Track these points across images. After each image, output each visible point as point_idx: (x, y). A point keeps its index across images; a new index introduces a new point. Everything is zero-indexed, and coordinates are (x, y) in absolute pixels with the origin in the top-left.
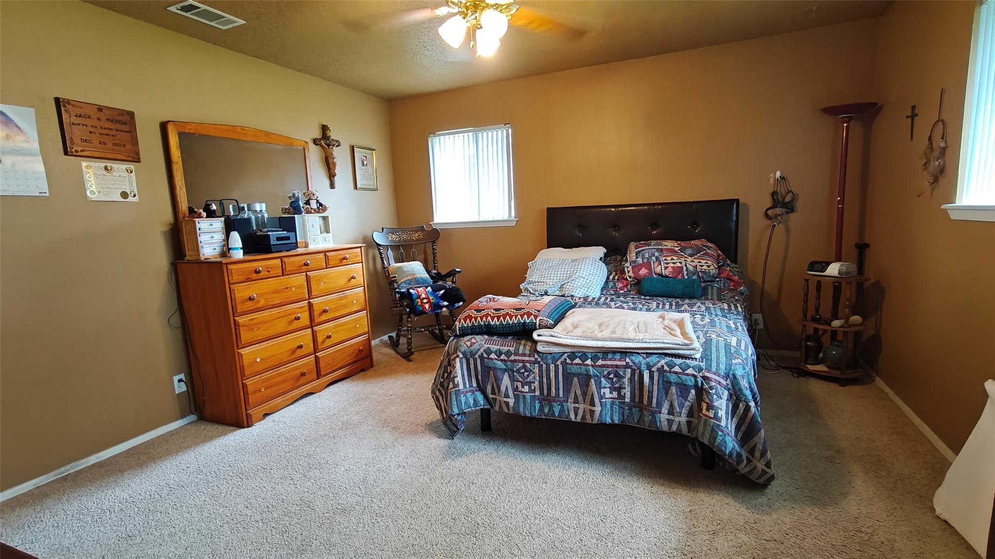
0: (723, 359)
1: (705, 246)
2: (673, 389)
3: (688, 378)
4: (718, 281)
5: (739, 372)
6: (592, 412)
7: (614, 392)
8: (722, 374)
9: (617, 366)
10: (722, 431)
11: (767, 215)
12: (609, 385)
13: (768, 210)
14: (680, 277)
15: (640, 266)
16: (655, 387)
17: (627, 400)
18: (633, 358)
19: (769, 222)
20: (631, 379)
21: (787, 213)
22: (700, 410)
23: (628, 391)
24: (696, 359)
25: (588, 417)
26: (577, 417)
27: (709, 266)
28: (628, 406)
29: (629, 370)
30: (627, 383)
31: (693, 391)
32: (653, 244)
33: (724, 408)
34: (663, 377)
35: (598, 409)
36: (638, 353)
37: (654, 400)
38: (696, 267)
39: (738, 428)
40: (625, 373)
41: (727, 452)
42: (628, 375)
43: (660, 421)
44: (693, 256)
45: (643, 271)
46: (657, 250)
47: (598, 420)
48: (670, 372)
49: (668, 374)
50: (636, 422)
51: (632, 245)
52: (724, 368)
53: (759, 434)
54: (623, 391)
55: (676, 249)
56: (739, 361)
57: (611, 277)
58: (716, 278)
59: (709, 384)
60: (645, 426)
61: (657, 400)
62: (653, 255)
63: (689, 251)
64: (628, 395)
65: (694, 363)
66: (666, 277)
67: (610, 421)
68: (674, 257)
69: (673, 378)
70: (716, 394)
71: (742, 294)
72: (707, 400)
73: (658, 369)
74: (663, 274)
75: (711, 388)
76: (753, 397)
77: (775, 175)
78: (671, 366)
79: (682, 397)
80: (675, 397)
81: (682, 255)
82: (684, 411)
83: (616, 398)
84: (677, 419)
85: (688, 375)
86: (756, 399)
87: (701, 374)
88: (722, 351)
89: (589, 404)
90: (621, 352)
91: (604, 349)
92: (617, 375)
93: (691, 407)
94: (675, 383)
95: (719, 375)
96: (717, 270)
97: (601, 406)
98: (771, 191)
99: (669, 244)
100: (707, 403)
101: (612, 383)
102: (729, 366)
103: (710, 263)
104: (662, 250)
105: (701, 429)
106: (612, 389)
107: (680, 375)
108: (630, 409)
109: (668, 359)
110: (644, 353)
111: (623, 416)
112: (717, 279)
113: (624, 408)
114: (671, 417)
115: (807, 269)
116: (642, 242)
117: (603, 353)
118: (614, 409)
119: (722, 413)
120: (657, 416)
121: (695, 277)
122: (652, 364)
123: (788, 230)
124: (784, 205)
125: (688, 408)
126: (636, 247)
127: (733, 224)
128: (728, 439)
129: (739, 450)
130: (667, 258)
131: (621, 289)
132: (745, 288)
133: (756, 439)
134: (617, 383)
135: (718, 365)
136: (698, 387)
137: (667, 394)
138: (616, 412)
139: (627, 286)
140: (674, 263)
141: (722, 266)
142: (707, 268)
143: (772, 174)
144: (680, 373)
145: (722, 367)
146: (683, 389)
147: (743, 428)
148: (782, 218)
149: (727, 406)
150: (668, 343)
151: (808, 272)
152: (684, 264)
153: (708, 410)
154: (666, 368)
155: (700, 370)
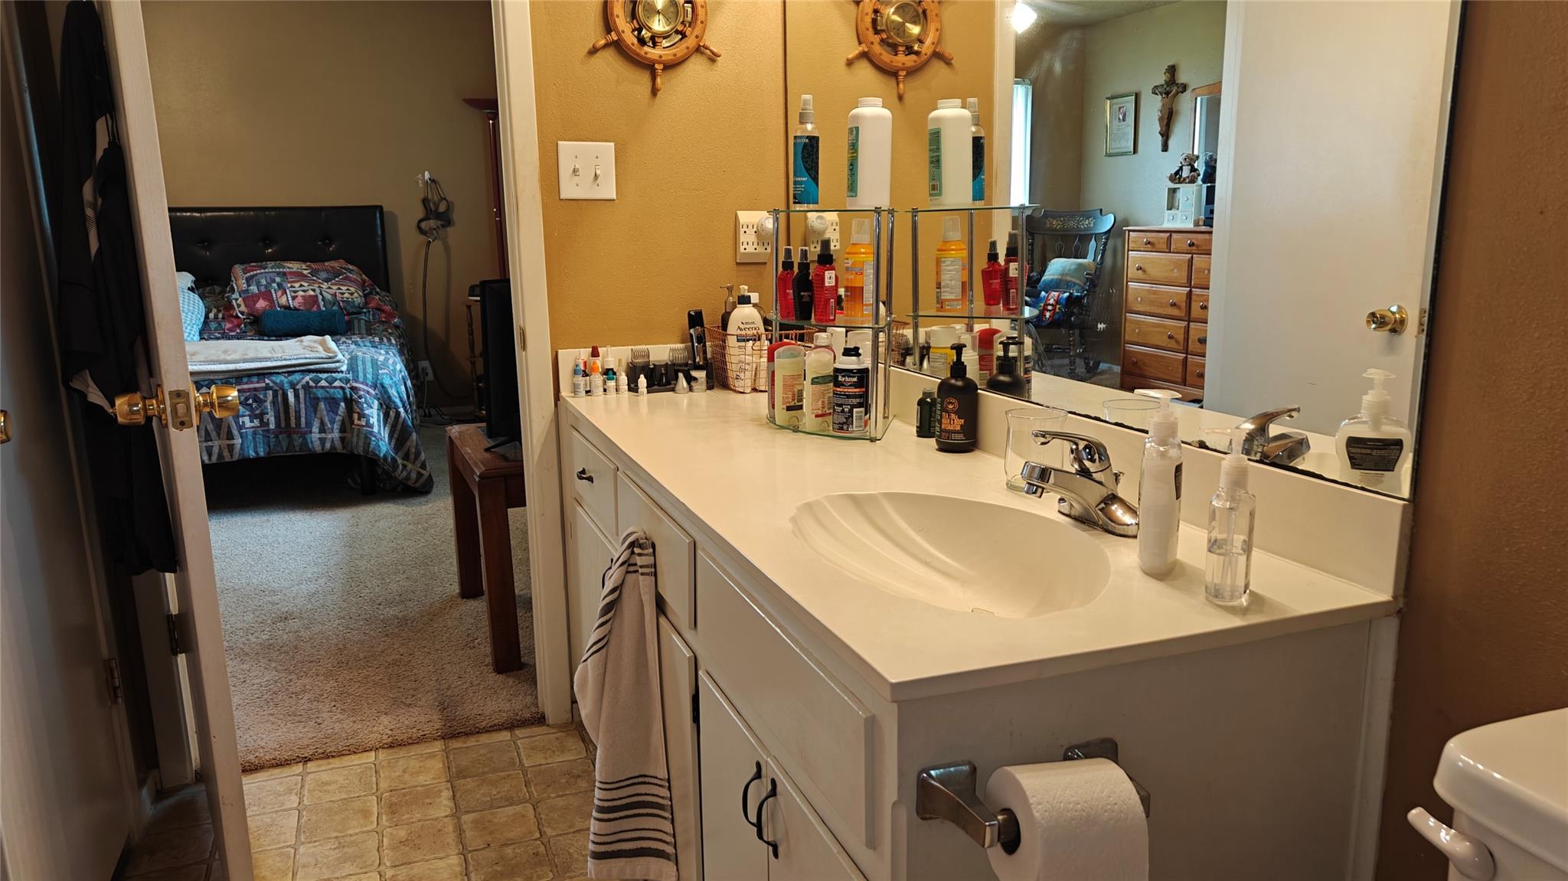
0: (370, 370)
1: (344, 269)
2: (322, 405)
3: (336, 390)
4: (365, 313)
5: (387, 382)
6: (231, 448)
7: (255, 421)
8: (370, 383)
9: (255, 389)
10: (375, 437)
11: (419, 228)
12: (248, 413)
13: (420, 221)
14: (315, 309)
15: (255, 298)
16: (302, 406)
17: (272, 426)
18: (274, 378)
19: (423, 237)
20: (274, 403)
21: (443, 226)
22: (352, 422)
23: (271, 416)
24: (342, 372)
25: (226, 453)
26: (212, 458)
27: (352, 294)
28: (273, 433)
29: (271, 392)
30: (269, 407)
31: (343, 404)
32: (270, 265)
33: (375, 416)
34: (309, 394)
35: (238, 441)
36: (279, 373)
37: (303, 420)
38: (335, 295)
39: (391, 437)
40: (265, 396)
41: (382, 455)
42: (270, 397)
43: (312, 442)
44: (330, 281)
45: (261, 304)
46: (278, 274)
47: (240, 455)
48: (316, 387)
49: (315, 390)
50: (285, 449)
51: (238, 269)
52: (371, 378)
53: (410, 438)
54: (266, 417)
55: (305, 272)
56: (386, 371)
57: (211, 315)
58: (363, 308)
59: (357, 393)
60: (296, 451)
61: (306, 418)
62: (274, 281)
63: (324, 275)
64: (272, 420)
65: (340, 375)
66: (295, 309)
67: (253, 454)
68: (303, 283)
69: (320, 393)
70: (366, 402)
71: (397, 327)
72: (358, 410)
73: (304, 387)
74: (292, 306)
75: (360, 397)
76: (403, 405)
77: (423, 176)
78: (317, 381)
79: (333, 412)
80: (325, 413)
81: (314, 280)
82: (336, 426)
83: (258, 427)
84: (330, 436)
85: (335, 387)
86: (406, 407)
87: (349, 386)
88: (369, 365)
89: (225, 438)
90: (258, 375)
91: (234, 374)
92: (256, 400)
93: (343, 422)
94: (322, 398)
95: (367, 385)
96: (363, 299)
97: (242, 438)
98: (422, 196)
99: (294, 266)
100: (358, 413)
101: (252, 410)
102: (376, 376)
103: (353, 290)
104: (284, 274)
105: (355, 439)
106: (252, 418)
107: (327, 389)
108: (277, 437)
109: (312, 375)
110: (285, 373)
111: (270, 447)
112: (365, 310)
113: (269, 437)
114: (323, 435)
115: (467, 293)
116: (252, 264)
117: (236, 378)
118: (257, 439)
119: (374, 420)
120: (308, 437)
121: (335, 308)
122: (295, 381)
123: (447, 249)
124: (439, 216)
125: (339, 423)
126: (245, 271)
127: (380, 239)
128: (381, 443)
129: (393, 455)
130: (293, 285)
131: (230, 330)
132: (399, 320)
133: (408, 443)
134: (258, 409)
135: (365, 376)
136: (347, 399)
137: (315, 411)
138: (260, 443)
139: (239, 326)
140: (304, 291)
141: (370, 293)
142: (349, 296)
143: (420, 175)
144: (328, 387)
145: (369, 376)
146: (332, 403)
147: (396, 436)
148: (437, 232)
149: (379, 415)
150: (310, 358)
151: (470, 298)
152: (318, 291)
153: (359, 419)
154: (311, 383)
155: (348, 381)
